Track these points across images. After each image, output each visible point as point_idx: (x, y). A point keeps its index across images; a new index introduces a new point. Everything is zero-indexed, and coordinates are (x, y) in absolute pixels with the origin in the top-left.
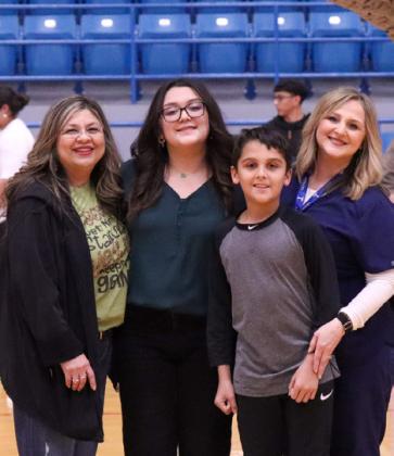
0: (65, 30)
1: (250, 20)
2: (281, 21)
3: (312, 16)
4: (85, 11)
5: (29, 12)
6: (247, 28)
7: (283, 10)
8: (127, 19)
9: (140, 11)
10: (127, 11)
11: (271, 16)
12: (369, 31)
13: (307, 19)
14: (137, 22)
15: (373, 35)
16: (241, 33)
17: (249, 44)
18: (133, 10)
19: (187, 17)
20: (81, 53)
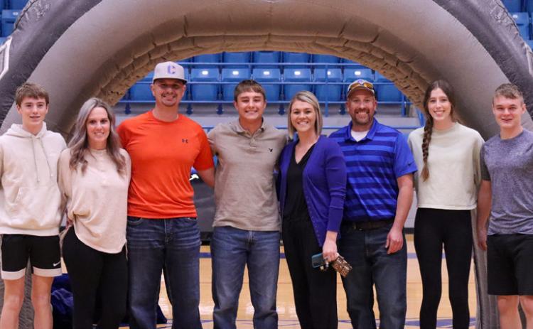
0: (213, 77)
1: (313, 72)
2: (329, 73)
3: (345, 70)
4: (224, 67)
5: (194, 67)
6: (311, 77)
7: (330, 67)
8: (247, 71)
9: (253, 67)
10: (247, 66)
11: (324, 70)
12: (376, 80)
13: (343, 72)
14: (252, 73)
15: (378, 82)
16: (307, 80)
17: (312, 85)
18: (250, 67)
19: (278, 71)
20: (222, 89)
